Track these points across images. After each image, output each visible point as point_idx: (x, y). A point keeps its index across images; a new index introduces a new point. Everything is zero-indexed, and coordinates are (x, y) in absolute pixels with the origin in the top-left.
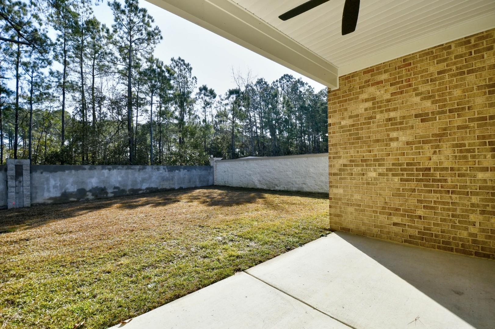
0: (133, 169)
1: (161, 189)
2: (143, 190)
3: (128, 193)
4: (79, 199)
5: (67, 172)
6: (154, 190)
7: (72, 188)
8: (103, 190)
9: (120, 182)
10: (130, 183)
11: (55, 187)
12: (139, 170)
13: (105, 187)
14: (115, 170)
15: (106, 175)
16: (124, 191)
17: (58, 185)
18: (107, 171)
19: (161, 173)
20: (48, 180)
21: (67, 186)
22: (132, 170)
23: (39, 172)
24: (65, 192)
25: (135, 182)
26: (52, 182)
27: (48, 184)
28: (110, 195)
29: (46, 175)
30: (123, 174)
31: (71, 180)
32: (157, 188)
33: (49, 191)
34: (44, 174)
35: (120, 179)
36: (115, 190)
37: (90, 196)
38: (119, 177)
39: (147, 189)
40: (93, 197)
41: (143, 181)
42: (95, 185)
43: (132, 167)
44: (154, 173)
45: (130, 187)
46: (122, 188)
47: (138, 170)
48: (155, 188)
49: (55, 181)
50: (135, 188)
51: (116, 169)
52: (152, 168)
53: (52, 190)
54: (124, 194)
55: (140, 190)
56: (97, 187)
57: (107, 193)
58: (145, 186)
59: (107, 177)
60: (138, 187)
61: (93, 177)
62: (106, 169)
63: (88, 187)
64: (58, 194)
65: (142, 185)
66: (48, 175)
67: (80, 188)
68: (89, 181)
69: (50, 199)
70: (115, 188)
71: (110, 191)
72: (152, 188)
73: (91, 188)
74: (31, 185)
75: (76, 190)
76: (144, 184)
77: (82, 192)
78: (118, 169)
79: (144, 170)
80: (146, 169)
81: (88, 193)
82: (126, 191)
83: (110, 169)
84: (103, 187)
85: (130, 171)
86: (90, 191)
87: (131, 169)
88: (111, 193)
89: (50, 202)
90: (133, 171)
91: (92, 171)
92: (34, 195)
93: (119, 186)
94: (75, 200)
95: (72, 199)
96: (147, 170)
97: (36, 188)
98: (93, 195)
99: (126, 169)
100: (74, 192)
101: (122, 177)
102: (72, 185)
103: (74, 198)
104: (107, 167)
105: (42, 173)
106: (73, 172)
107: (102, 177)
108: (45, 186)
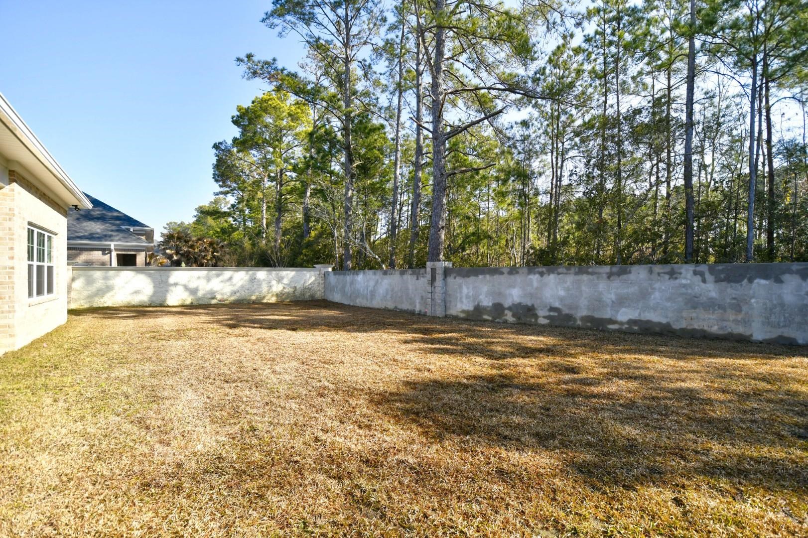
0: (592, 274)
1: (682, 330)
2: (621, 323)
3: (579, 323)
4: (494, 318)
5: (481, 277)
6: (657, 329)
7: (487, 302)
8: (530, 310)
9: (562, 299)
10: (583, 302)
11: (468, 297)
12: (610, 276)
13: (533, 305)
14: (552, 276)
15: (535, 284)
16: (569, 317)
17: (471, 294)
18: (537, 276)
19: (684, 286)
20: (460, 287)
21: (481, 297)
22: (590, 277)
23: (453, 276)
24: (478, 305)
25: (598, 301)
26: (465, 290)
27: (461, 292)
28: (542, 321)
29: (459, 280)
30: (568, 283)
31: (485, 289)
32: (668, 324)
33: (462, 302)
34: (457, 278)
35: (562, 293)
36: (552, 314)
37: (509, 317)
38: (560, 289)
39: (632, 322)
40: (514, 319)
41: (621, 301)
42: (517, 300)
43: (590, 270)
44: (657, 285)
45: (584, 313)
46: (566, 311)
47: (605, 276)
48: (660, 324)
49: (468, 288)
50: (597, 315)
51: (553, 273)
52: (651, 271)
53: (464, 300)
54: (571, 323)
55: (611, 321)
56: (520, 304)
57: (536, 316)
58: (624, 315)
59: (537, 288)
60: (607, 314)
61: (514, 287)
62: (535, 274)
63: (507, 303)
64: (471, 308)
65: (617, 312)
66: (461, 281)
67: (496, 301)
68: (508, 292)
69: (463, 311)
70: (552, 309)
71: (542, 313)
72: (648, 322)
73: (511, 304)
74: (446, 293)
75: (490, 304)
76: (623, 310)
77: (498, 308)
78: (559, 274)
79: (625, 277)
80: (630, 272)
81: (506, 312)
82: (575, 320)
83: (542, 274)
84: (529, 304)
85: (585, 277)
86: (510, 309)
87: (588, 273)
88: (545, 317)
89: (462, 315)
90: (595, 277)
91: (512, 277)
92: (448, 305)
93: (560, 307)
94: (490, 318)
95: (486, 317)
96: (632, 277)
97: (450, 295)
98: (513, 316)
99: (576, 274)
100: (488, 307)
101: (567, 290)
102: (486, 297)
103: (489, 315)
104: (537, 270)
105: (455, 278)
106: (488, 276)
107: (529, 288)
108: (458, 295)
